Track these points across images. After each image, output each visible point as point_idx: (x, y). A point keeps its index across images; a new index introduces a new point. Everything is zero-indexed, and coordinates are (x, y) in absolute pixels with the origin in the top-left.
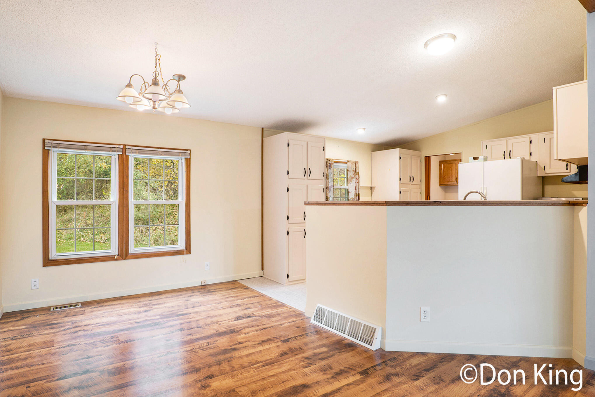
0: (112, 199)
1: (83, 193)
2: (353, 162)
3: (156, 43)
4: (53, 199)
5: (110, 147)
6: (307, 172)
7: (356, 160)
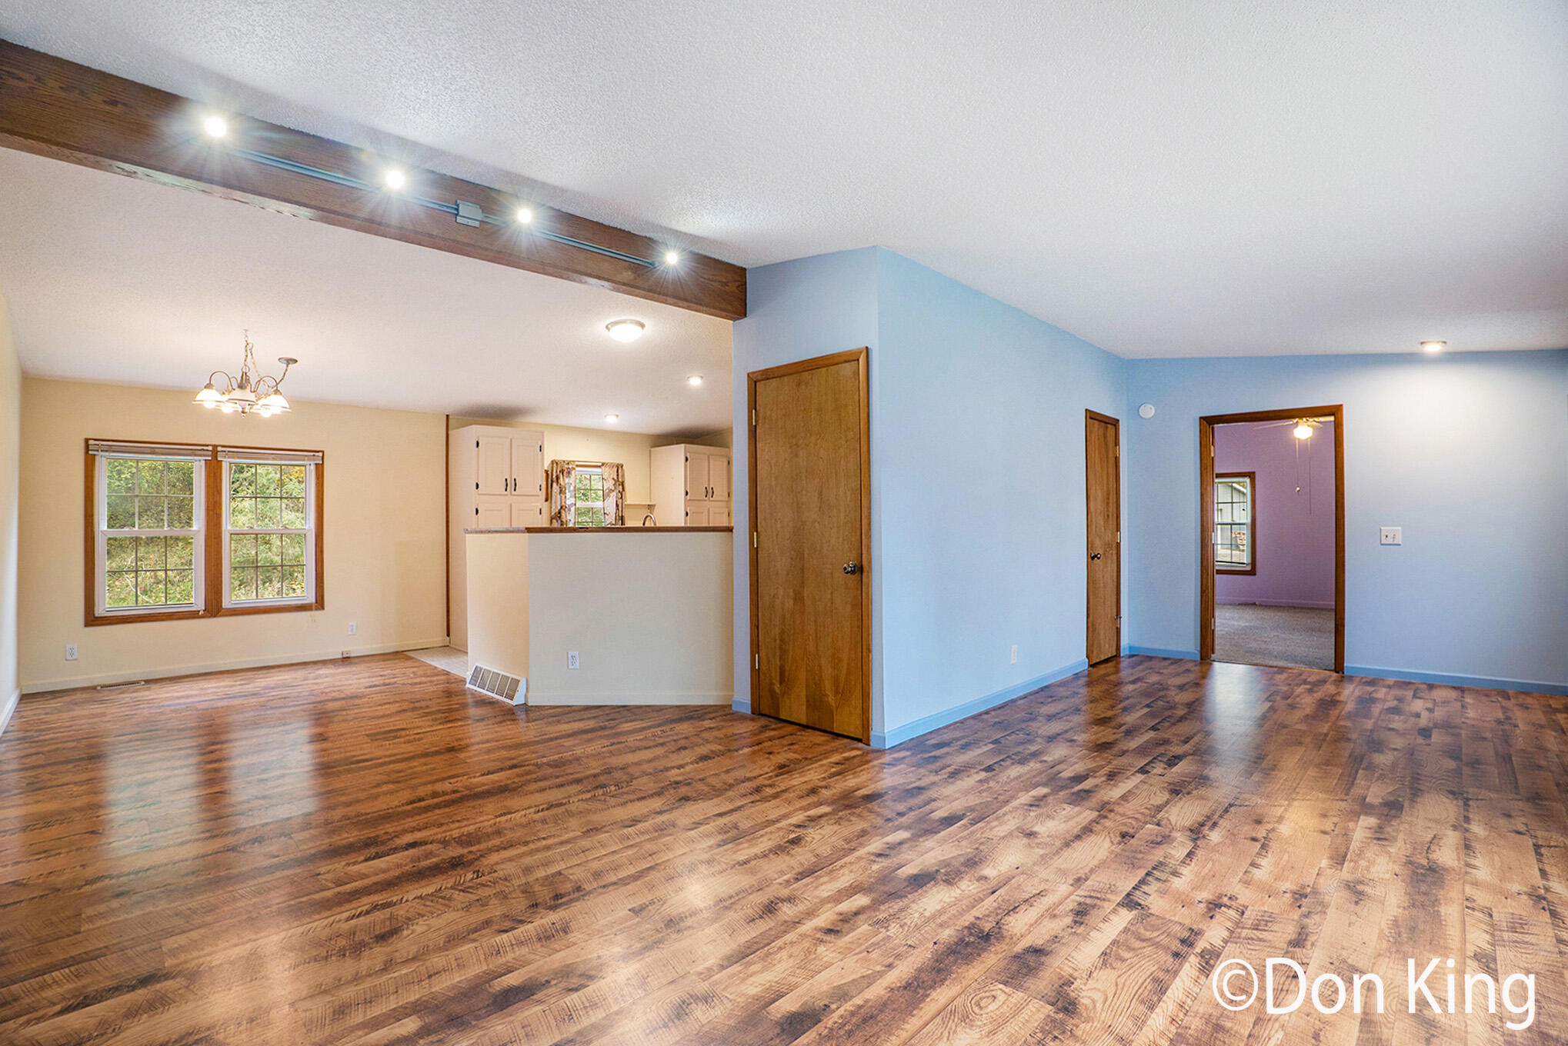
0: (195, 528)
1: (150, 514)
2: (612, 466)
3: (246, 331)
4: (102, 525)
5: (192, 449)
6: (510, 485)
7: (620, 462)
